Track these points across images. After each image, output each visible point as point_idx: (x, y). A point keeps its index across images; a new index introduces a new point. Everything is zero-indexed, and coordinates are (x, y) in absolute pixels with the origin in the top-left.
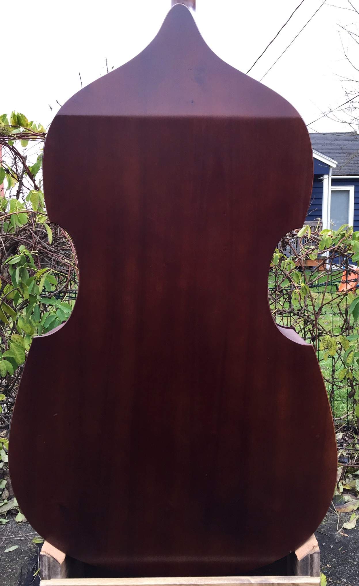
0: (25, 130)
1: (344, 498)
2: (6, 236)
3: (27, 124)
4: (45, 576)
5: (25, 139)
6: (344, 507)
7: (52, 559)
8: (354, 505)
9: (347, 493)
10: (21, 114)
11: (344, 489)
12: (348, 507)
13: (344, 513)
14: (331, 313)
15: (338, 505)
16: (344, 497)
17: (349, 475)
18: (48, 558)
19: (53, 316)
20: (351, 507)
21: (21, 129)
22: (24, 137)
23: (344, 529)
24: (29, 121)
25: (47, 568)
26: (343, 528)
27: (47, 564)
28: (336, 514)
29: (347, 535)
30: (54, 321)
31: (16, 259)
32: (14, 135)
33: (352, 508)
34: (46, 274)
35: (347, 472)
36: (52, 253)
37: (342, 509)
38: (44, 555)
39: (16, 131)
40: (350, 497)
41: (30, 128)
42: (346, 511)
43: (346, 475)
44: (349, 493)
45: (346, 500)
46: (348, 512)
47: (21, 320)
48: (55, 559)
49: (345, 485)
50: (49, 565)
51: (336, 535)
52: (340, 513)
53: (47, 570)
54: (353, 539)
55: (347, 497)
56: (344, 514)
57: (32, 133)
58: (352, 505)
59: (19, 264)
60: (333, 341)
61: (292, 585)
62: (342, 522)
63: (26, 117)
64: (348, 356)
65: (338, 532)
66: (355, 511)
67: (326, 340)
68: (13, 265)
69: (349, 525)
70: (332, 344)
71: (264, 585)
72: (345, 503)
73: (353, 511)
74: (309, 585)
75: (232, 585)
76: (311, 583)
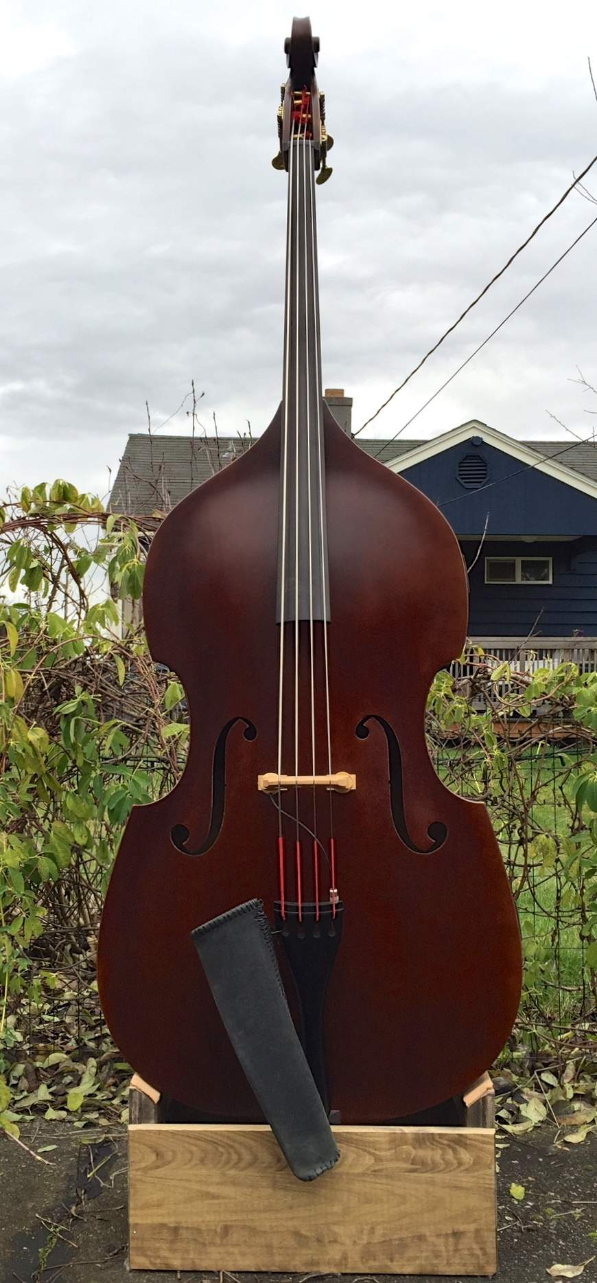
0: (72, 507)
2: (50, 672)
3: (76, 498)
4: (135, 1118)
5: (72, 523)
6: (569, 1118)
7: (144, 1097)
8: (588, 1115)
9: (579, 1100)
10: (69, 484)
11: (576, 1095)
12: (577, 1118)
14: (554, 803)
15: (559, 1115)
16: (572, 1105)
17: (585, 1076)
18: (140, 1094)
19: (121, 791)
20: (581, 1118)
21: (68, 506)
22: (72, 519)
23: (564, 1141)
24: (80, 493)
25: (137, 1108)
26: (562, 1140)
27: (138, 1102)
28: (556, 1126)
29: (567, 1149)
30: (124, 799)
31: (70, 707)
32: (58, 516)
33: (583, 1119)
34: (115, 729)
35: (582, 1071)
36: (119, 699)
37: (568, 1119)
38: (135, 1090)
39: (59, 511)
40: (582, 1105)
41: (81, 505)
42: (573, 1123)
43: (581, 1075)
44: (583, 1100)
45: (575, 1109)
46: (576, 1125)
47: (71, 799)
48: (148, 1096)
49: (577, 1088)
50: (140, 1104)
51: (551, 1147)
52: (563, 1125)
53: (138, 1111)
54: (577, 1153)
55: (577, 1106)
56: (569, 1127)
57: (83, 512)
58: (585, 1116)
59: (73, 714)
61: (457, 1136)
62: (562, 1135)
63: (77, 487)
65: (555, 1144)
68: (66, 715)
69: (576, 1138)
70: (548, 849)
71: (421, 1137)
72: (574, 1112)
73: (585, 1123)
74: (480, 1138)
75: (379, 1135)
76: (482, 1135)
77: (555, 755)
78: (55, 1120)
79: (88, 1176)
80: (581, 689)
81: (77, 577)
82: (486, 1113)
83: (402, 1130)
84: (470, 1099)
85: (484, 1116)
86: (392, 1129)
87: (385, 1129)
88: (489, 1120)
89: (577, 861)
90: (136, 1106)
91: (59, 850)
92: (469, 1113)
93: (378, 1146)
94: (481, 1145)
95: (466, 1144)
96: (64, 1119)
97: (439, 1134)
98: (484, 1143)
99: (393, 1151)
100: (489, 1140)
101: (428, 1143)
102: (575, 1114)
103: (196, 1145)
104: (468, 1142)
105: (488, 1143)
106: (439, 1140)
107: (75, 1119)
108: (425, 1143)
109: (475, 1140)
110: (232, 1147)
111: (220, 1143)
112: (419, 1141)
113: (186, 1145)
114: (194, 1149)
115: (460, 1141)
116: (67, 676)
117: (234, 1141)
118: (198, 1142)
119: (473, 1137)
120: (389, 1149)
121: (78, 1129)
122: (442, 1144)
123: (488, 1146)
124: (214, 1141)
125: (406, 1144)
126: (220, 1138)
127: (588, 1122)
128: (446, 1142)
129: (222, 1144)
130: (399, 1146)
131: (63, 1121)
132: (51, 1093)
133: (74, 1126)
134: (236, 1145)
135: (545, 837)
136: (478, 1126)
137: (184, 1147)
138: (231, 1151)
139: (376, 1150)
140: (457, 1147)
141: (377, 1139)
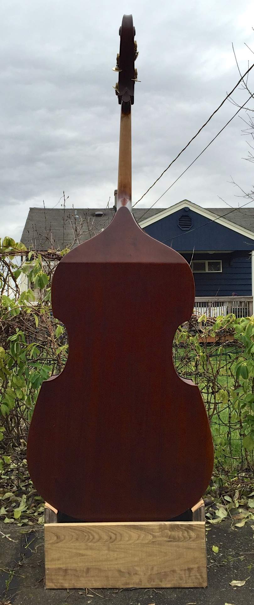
0: (12, 248)
2: (4, 322)
3: (14, 245)
4: (47, 521)
5: (12, 256)
7: (51, 512)
8: (245, 514)
9: (241, 508)
10: (11, 238)
11: (240, 506)
12: (240, 516)
13: (237, 519)
14: (227, 375)
15: (233, 515)
16: (238, 510)
17: (244, 497)
18: (49, 510)
19: (38, 375)
20: (243, 516)
21: (10, 248)
22: (12, 254)
23: (236, 526)
24: (15, 242)
25: (48, 516)
27: (48, 513)
28: (231, 520)
29: (236, 530)
30: (39, 378)
31: (14, 337)
32: (6, 253)
34: (34, 347)
35: (243, 495)
36: (35, 333)
37: (236, 517)
38: (47, 508)
39: (7, 250)
40: (243, 510)
41: (16, 248)
42: (239, 518)
43: (242, 496)
44: (243, 508)
46: (240, 519)
47: (15, 378)
48: (53, 511)
49: (240, 502)
50: (49, 515)
51: (229, 530)
53: (48, 517)
54: (241, 531)
55: (240, 510)
57: (19, 251)
59: (15, 341)
61: (188, 526)
62: (234, 524)
63: (14, 240)
65: (231, 528)
66: (246, 518)
67: (221, 393)
68: (12, 341)
69: (240, 525)
70: (225, 396)
71: (173, 526)
72: (239, 513)
73: (244, 518)
74: (199, 526)
75: (155, 526)
76: (200, 525)
77: (227, 354)
78: (8, 523)
79: (25, 548)
80: (237, 325)
81: (15, 280)
82: (201, 515)
83: (164, 523)
84: (194, 509)
85: (200, 516)
86: (160, 523)
87: (157, 523)
88: (202, 518)
89: (238, 401)
91: (9, 401)
92: (194, 515)
93: (154, 531)
94: (199, 529)
95: (193, 529)
96: (13, 523)
97: (181, 525)
98: (201, 528)
99: (160, 533)
100: (203, 527)
101: (176, 529)
102: (240, 514)
103: (74, 532)
104: (193, 528)
105: (202, 528)
106: (181, 527)
107: (18, 523)
108: (175, 529)
109: (197, 527)
110: (90, 532)
112: (172, 528)
113: (70, 532)
114: (73, 534)
115: (190, 527)
116: (12, 324)
117: (91, 530)
118: (75, 531)
119: (195, 525)
120: (159, 532)
121: (19, 527)
122: (182, 529)
123: (202, 530)
124: (82, 530)
125: (167, 530)
126: (84, 529)
127: (246, 517)
128: (184, 528)
129: (86, 532)
130: (163, 530)
131: (12, 523)
132: (7, 511)
133: (17, 526)
134: (92, 532)
135: (224, 391)
136: (198, 521)
138: (90, 535)
139: (153, 532)
140: (189, 531)
141: (154, 528)
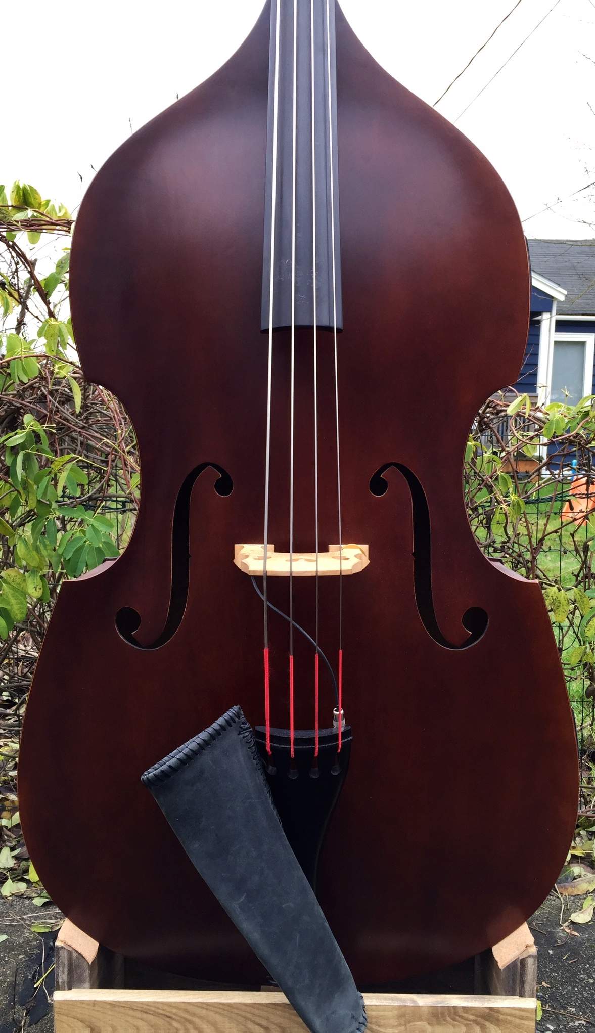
0: (35, 214)
1: (572, 870)
3: (40, 204)
4: (63, 983)
5: (36, 230)
6: (572, 887)
7: (75, 954)
8: (590, 883)
10: (30, 186)
12: (578, 886)
13: (572, 896)
14: (559, 549)
15: (563, 882)
17: (581, 832)
18: (70, 953)
19: (80, 538)
21: (30, 213)
22: (34, 226)
23: (572, 923)
24: (43, 200)
25: (66, 970)
26: (569, 921)
27: (66, 962)
28: (558, 897)
29: (577, 934)
30: (82, 547)
31: (18, 438)
32: (17, 222)
33: (585, 888)
34: (69, 466)
36: (79, 430)
37: (570, 888)
38: (62, 947)
39: (20, 216)
40: (582, 869)
41: (45, 212)
44: (582, 863)
45: (575, 875)
48: (80, 954)
51: (558, 932)
52: (566, 896)
53: (66, 973)
54: (589, 940)
55: (577, 869)
56: (572, 898)
58: (586, 883)
59: (22, 446)
60: (562, 597)
61: (487, 1011)
63: (39, 191)
64: (587, 624)
65: (562, 928)
68: (13, 448)
69: (583, 916)
71: (440, 1011)
72: (575, 879)
73: (589, 895)
74: (517, 1012)
75: (385, 1008)
76: (521, 1010)
78: (12, 896)
79: (35, 986)
81: (45, 296)
82: (525, 979)
83: (414, 1001)
84: (502, 954)
85: (523, 983)
86: (400, 1000)
87: (392, 999)
88: (527, 987)
90: (63, 968)
92: (502, 975)
93: (382, 1022)
94: (517, 1021)
95: (498, 1020)
97: (464, 1008)
98: (522, 1018)
99: (403, 1028)
100: (529, 1015)
101: (448, 1019)
102: (576, 881)
103: (142, 1019)
104: (501, 1017)
105: (527, 1019)
106: (464, 1015)
108: (445, 1020)
109: (511, 1015)
110: (190, 1022)
111: (174, 1017)
112: (439, 1015)
113: (129, 1019)
114: (140, 1023)
115: (491, 1015)
116: (21, 404)
117: (194, 1015)
118: (145, 1016)
119: (507, 1011)
120: (397, 1026)
122: (466, 1020)
123: (526, 1023)
124: (168, 1014)
125: (420, 1019)
126: (174, 1011)
128: (472, 1017)
129: (178, 1018)
130: (410, 1022)
131: (20, 896)
132: (15, 857)
133: (33, 904)
134: (196, 1020)
136: (513, 993)
137: (127, 1021)
138: (190, 1027)
139: (379, 1026)
140: (487, 1024)
141: (382, 1013)
